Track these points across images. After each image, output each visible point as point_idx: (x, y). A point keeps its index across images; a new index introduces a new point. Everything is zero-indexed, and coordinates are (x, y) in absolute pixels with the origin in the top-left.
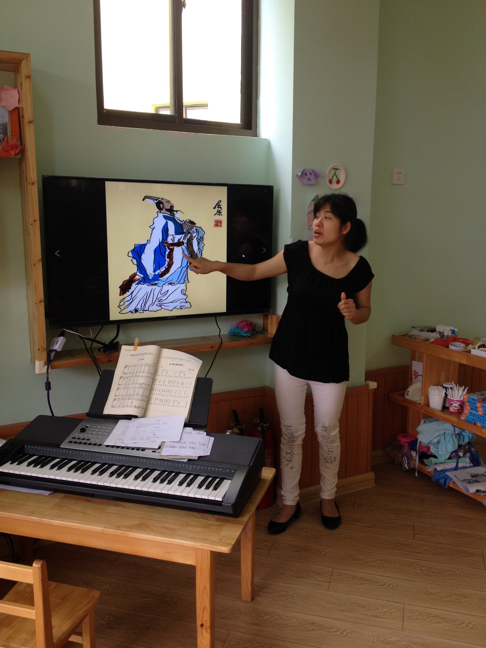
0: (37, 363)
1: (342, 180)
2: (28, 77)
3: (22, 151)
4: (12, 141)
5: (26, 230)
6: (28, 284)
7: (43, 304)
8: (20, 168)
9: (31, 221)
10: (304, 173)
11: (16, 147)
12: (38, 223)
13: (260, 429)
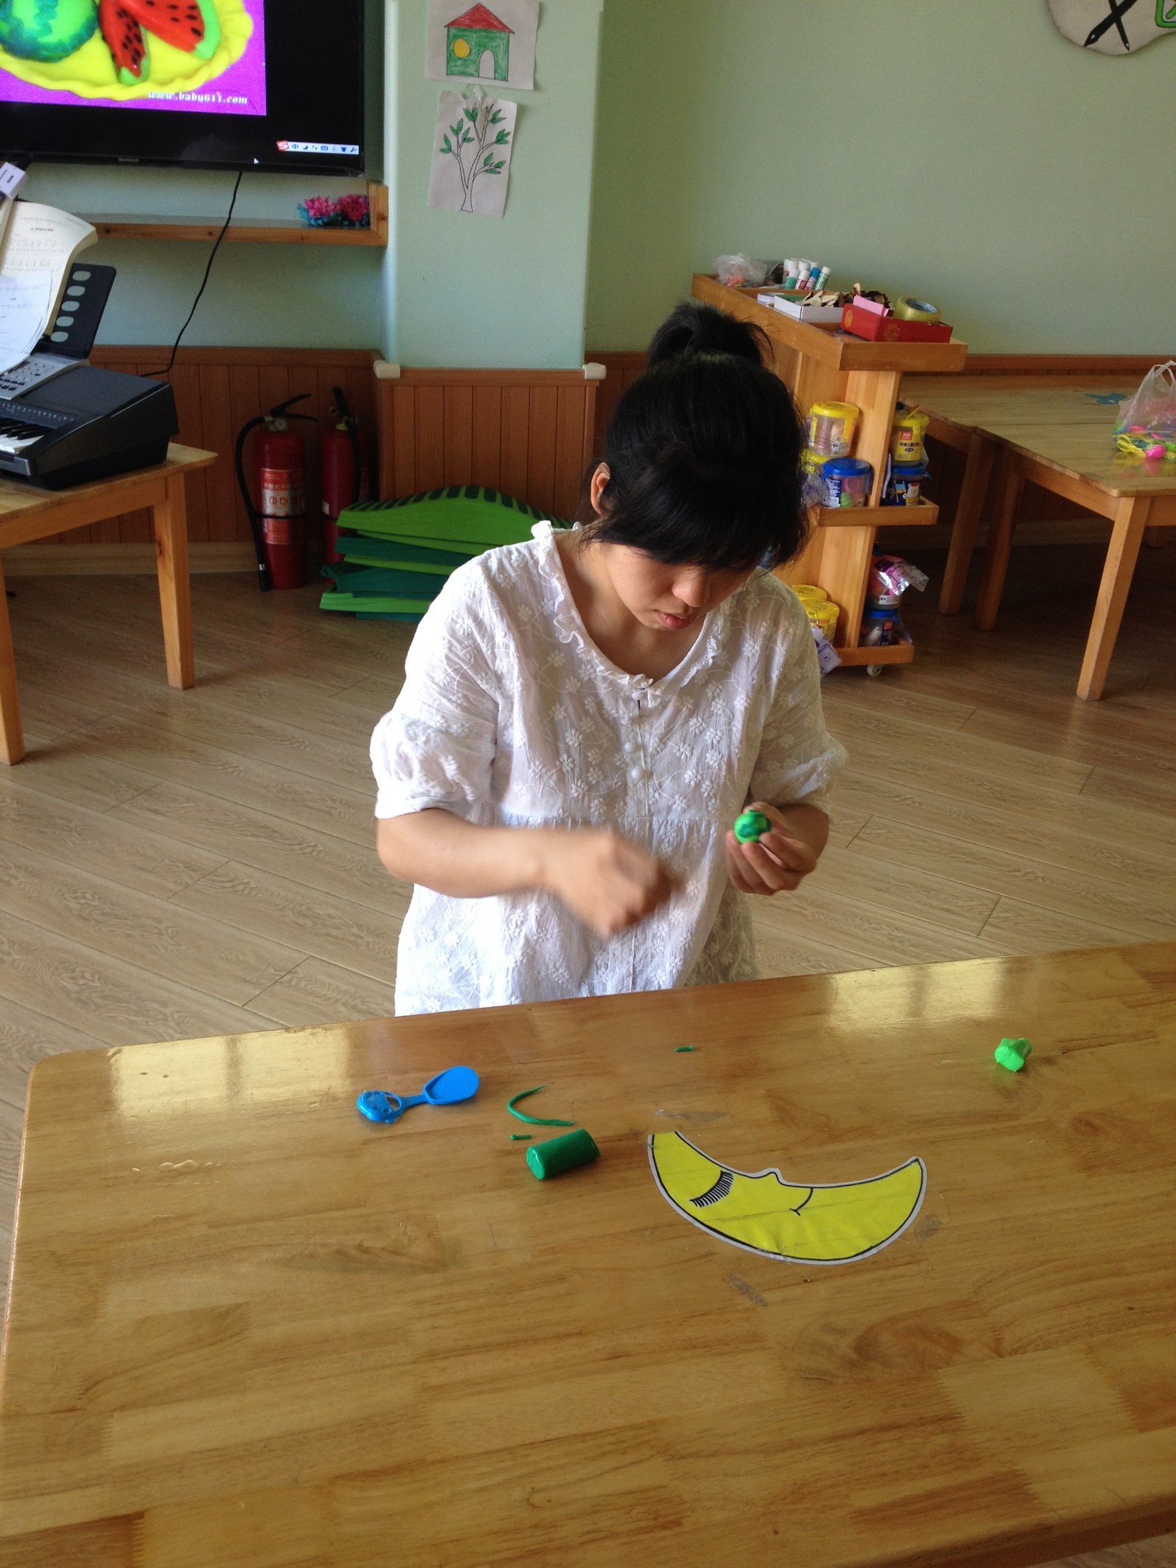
13: (342, 427)
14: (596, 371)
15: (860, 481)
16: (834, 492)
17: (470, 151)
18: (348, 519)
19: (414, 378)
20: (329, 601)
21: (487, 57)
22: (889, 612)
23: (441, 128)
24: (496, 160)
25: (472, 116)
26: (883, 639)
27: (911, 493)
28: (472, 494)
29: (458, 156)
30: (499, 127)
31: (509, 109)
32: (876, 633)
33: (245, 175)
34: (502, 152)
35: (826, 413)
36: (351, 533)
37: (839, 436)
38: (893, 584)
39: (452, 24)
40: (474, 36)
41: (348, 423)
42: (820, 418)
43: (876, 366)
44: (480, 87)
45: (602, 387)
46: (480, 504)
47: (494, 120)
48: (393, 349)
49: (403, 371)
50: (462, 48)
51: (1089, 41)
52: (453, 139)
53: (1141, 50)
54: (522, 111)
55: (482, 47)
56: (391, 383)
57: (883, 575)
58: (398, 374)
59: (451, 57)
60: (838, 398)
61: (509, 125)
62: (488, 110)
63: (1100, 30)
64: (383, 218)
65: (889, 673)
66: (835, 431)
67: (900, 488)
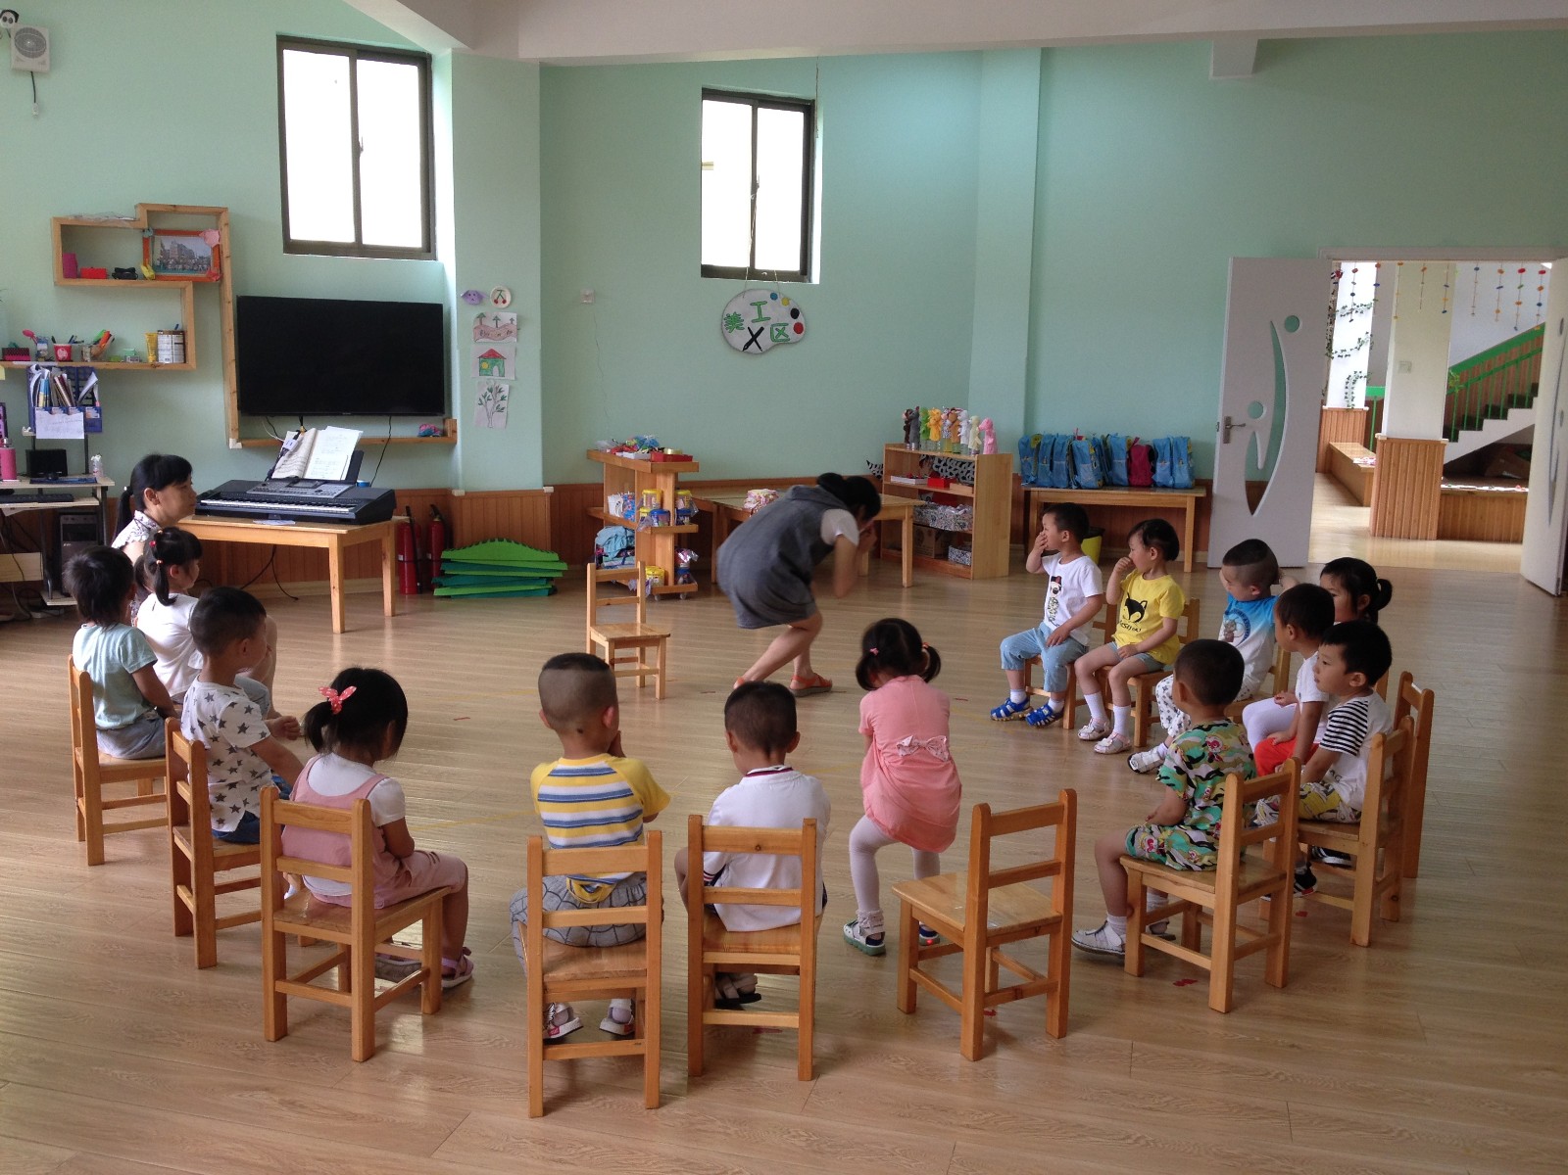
0: (231, 440)
1: (508, 299)
2: (226, 224)
3: (222, 278)
4: (215, 270)
5: (223, 338)
6: (224, 380)
7: (236, 394)
8: (220, 290)
9: (227, 330)
10: (467, 295)
11: (217, 275)
12: (232, 332)
13: (436, 520)
14: (550, 489)
15: (665, 516)
16: (655, 520)
17: (490, 404)
18: (446, 555)
19: (472, 496)
20: (438, 592)
21: (496, 368)
22: (685, 571)
23: (479, 395)
24: (501, 407)
25: (491, 391)
26: (684, 582)
27: (686, 520)
28: (501, 540)
29: (486, 406)
30: (501, 394)
31: (505, 387)
32: (681, 580)
33: (393, 418)
34: (503, 404)
35: (649, 492)
36: (448, 561)
37: (655, 501)
38: (685, 558)
39: (482, 356)
40: (490, 361)
41: (440, 518)
42: (647, 494)
43: (666, 473)
44: (494, 379)
45: (552, 496)
46: (505, 543)
47: (500, 391)
48: (460, 484)
49: (466, 493)
50: (485, 365)
51: (744, 349)
52: (483, 400)
53: (767, 351)
54: (510, 388)
55: (493, 365)
56: (461, 498)
57: (680, 554)
58: (463, 494)
59: (481, 369)
60: (654, 487)
61: (506, 393)
62: (497, 388)
63: (748, 344)
64: (455, 432)
65: (689, 597)
66: (653, 499)
67: (682, 518)
